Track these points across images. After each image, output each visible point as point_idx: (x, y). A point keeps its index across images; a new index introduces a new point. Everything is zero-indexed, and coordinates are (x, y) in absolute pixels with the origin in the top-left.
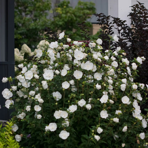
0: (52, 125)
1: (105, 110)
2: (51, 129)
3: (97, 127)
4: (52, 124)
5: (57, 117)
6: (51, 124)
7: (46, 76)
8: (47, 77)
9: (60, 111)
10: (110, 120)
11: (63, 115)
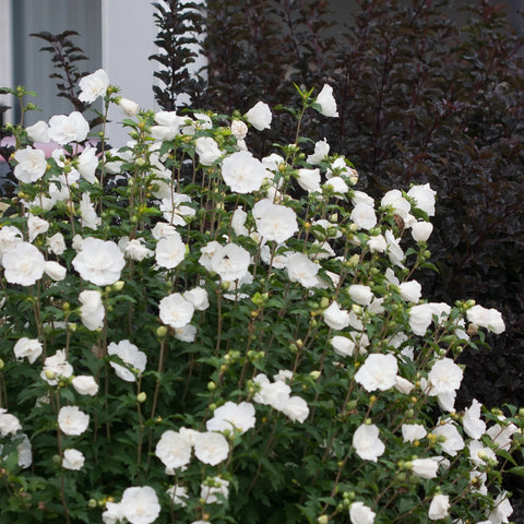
0: (136, 496)
1: (373, 422)
2: (133, 517)
3: (347, 501)
4: (138, 493)
5: (171, 458)
6: (130, 492)
7: (89, 266)
8: (93, 270)
9: (183, 429)
10: (397, 468)
11: (205, 448)
